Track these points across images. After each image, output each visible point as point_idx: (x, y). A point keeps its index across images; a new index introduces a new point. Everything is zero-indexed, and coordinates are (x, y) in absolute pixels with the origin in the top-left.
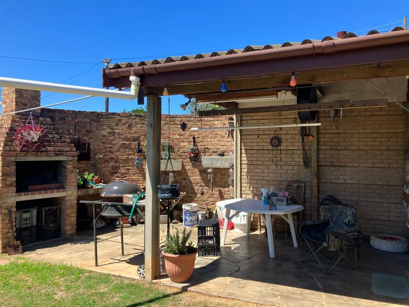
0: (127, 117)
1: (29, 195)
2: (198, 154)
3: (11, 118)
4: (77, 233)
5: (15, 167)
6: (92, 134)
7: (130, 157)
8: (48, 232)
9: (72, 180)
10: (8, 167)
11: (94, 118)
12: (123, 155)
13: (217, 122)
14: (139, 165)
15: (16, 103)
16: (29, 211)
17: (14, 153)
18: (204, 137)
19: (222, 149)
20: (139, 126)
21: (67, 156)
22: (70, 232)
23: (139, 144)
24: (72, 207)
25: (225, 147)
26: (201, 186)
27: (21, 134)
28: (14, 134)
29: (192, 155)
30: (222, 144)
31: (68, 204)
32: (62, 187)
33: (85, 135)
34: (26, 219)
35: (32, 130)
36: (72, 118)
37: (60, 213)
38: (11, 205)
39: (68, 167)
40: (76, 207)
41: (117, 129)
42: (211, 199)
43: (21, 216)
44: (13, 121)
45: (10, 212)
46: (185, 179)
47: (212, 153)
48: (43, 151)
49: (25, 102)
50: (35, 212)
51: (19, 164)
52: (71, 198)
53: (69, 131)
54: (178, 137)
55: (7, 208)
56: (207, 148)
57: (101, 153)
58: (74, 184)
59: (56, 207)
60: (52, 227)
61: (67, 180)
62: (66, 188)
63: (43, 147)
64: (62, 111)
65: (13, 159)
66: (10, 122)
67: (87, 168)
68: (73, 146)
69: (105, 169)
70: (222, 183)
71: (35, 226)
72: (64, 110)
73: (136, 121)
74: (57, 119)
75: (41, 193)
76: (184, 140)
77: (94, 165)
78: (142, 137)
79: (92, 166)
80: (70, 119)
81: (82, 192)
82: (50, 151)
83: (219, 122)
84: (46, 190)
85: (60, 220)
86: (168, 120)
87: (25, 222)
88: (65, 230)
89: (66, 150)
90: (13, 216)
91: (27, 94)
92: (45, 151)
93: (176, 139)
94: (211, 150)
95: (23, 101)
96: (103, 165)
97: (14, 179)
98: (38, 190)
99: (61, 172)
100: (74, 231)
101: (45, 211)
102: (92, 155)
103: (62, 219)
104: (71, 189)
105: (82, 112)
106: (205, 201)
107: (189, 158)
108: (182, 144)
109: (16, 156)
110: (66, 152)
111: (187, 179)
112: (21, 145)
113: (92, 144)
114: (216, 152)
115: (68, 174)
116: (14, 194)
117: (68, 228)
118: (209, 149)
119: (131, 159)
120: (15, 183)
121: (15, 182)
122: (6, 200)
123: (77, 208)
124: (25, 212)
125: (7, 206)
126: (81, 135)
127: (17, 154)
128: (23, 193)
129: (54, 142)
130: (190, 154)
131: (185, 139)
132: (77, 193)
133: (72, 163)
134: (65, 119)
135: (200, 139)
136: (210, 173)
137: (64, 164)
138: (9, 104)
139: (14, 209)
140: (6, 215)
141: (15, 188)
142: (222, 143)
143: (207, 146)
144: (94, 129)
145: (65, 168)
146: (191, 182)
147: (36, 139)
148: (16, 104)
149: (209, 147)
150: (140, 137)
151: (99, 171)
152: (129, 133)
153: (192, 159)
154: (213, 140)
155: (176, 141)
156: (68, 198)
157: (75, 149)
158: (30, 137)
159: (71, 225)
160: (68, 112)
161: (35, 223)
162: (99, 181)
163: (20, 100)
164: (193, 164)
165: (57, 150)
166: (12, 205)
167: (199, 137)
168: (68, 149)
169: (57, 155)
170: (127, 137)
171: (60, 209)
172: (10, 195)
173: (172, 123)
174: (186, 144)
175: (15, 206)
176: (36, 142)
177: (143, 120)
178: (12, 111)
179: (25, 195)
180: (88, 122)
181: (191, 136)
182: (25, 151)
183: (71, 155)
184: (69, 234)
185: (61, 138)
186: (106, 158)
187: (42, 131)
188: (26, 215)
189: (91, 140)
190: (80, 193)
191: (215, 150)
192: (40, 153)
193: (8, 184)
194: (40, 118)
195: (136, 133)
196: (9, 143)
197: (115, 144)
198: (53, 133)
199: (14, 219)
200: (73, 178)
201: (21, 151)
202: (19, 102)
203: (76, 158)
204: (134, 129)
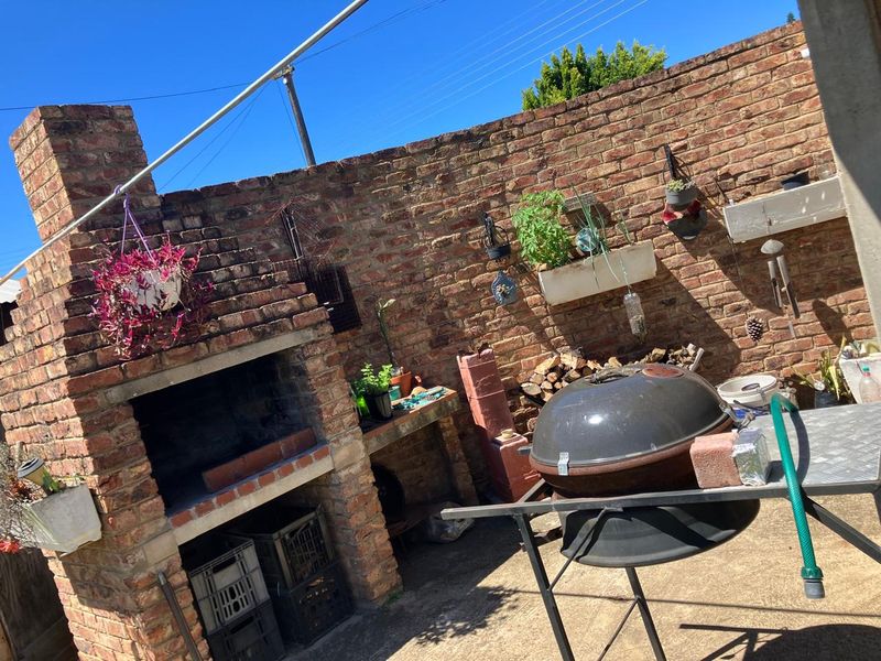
0: (431, 151)
1: (212, 508)
2: (697, 204)
3: (68, 248)
4: (404, 583)
5: (133, 422)
6: (343, 241)
7: (474, 281)
8: (313, 608)
9: (339, 408)
10: (109, 429)
11: (332, 185)
12: (452, 281)
13: (740, 73)
14: (511, 299)
15: (69, 190)
16: (232, 561)
17: (115, 371)
18: (704, 141)
19: (788, 159)
20: (475, 170)
21: (295, 330)
22: (385, 588)
23: (492, 232)
24: (364, 499)
25: (795, 150)
26: (737, 310)
27: (116, 292)
28: (91, 302)
29: (679, 215)
30: (783, 143)
31: (349, 493)
32: (312, 443)
33: (322, 248)
34: (231, 590)
35: (150, 265)
36: (266, 203)
37: (331, 529)
38: (163, 566)
39: (310, 365)
40: (375, 497)
41: (411, 201)
42: (785, 346)
43: (211, 585)
44: (78, 255)
45: (168, 591)
46: (672, 302)
47: (748, 189)
48: (211, 336)
49: (99, 178)
50: (250, 555)
51: (144, 407)
52: (353, 470)
53: (268, 247)
54: (611, 168)
55: (152, 582)
56: (727, 175)
57: (387, 293)
58: (348, 418)
59: (313, 515)
60: (319, 587)
61: (320, 412)
62: (325, 442)
63: (208, 319)
64: (226, 190)
65: (115, 394)
66: (67, 262)
67: (358, 352)
68: (304, 289)
69: (412, 339)
70: (818, 279)
71: (267, 602)
72: (231, 184)
73: (460, 160)
74: (219, 218)
75: (250, 489)
76: (635, 172)
77: (377, 337)
78: (494, 203)
79: (372, 341)
80: (259, 207)
81: (378, 437)
82: (236, 329)
83: (752, 68)
84: (262, 469)
85: (337, 553)
86: (562, 122)
87: (232, 602)
88: (366, 586)
89: (285, 309)
90: (182, 603)
91: (93, 151)
92: (218, 334)
93: (606, 177)
94: (742, 179)
95: (92, 177)
96: (405, 328)
97: (145, 467)
98: (238, 478)
99: (292, 388)
100: (395, 578)
101: (284, 541)
102: (360, 306)
103: (342, 547)
104: (344, 440)
105: (287, 174)
106: (765, 355)
107: (671, 229)
108: (632, 188)
109: (126, 381)
110: (290, 315)
111: (681, 299)
112: (126, 333)
113: (349, 271)
114: (764, 179)
115: (319, 390)
116: (163, 522)
117: (373, 576)
118: (736, 177)
119: (483, 285)
120: (153, 481)
121: (152, 475)
122: (140, 555)
123: (380, 497)
124: (217, 569)
125: (152, 576)
126: (310, 250)
127: (124, 372)
128: (193, 510)
129: (236, 293)
130: (669, 215)
131: (637, 167)
132: (366, 446)
133: (319, 351)
134: (244, 214)
135: (692, 150)
136: (773, 257)
137: (297, 362)
138: (51, 204)
139: (180, 578)
140: (156, 608)
141: (159, 500)
142: (783, 140)
143: (724, 169)
144: (342, 222)
145: (302, 372)
146: (696, 306)
147: (173, 298)
148: (72, 196)
149: (733, 168)
150: (486, 206)
151: (396, 349)
152: (451, 203)
153: (679, 229)
154: (740, 140)
155: (606, 184)
156: (343, 474)
157: (312, 299)
158: (150, 294)
159: (378, 561)
160: (247, 187)
161: (263, 594)
162: (407, 384)
163: (78, 176)
164: (687, 244)
165: (259, 319)
166: (170, 565)
167: (684, 147)
168: (292, 303)
169: (262, 336)
170: (446, 218)
171: (327, 518)
172: (149, 530)
173: (578, 127)
174: (644, 183)
175: (179, 564)
176: (177, 309)
177: (481, 147)
178: (67, 225)
179: (201, 512)
180: (316, 204)
181: (655, 150)
182: (148, 353)
183: (308, 322)
184: (381, 596)
185: (255, 273)
186: (404, 303)
187: (186, 264)
188: (226, 578)
189: (344, 259)
190: (375, 445)
191: (757, 173)
192: (202, 344)
193: (130, 490)
194: (166, 224)
195: (471, 198)
196: (86, 340)
197: (419, 252)
198: (224, 262)
199: (190, 613)
200: (337, 404)
201: (135, 357)
202: (77, 185)
203: (328, 328)
204: (462, 185)
